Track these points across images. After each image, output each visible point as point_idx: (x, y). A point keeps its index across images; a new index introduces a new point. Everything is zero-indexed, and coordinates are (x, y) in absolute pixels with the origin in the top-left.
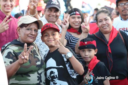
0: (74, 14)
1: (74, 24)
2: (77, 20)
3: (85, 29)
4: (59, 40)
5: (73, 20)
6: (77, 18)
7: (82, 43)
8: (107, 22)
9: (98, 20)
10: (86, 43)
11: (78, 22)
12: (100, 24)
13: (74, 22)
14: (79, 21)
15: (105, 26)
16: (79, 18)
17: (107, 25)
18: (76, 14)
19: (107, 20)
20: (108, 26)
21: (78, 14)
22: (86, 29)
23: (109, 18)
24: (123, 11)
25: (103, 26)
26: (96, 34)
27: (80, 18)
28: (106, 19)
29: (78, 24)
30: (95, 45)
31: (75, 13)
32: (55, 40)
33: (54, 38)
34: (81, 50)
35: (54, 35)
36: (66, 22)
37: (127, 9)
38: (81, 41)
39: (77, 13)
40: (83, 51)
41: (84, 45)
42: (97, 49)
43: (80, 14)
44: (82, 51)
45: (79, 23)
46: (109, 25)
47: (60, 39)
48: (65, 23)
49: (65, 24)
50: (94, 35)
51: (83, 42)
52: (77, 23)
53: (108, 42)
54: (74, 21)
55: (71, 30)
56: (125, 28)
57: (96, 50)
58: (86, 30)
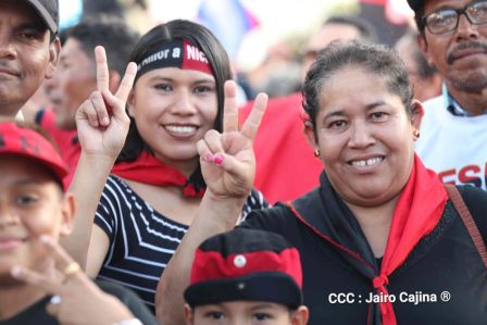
0: (169, 62)
1: (164, 126)
2: (188, 102)
3: (226, 175)
4: (62, 235)
5: (157, 102)
6: (185, 90)
7: (214, 260)
8: (382, 131)
9: (323, 114)
10: (240, 261)
11: (191, 115)
12: (331, 140)
13: (169, 119)
14: (200, 113)
15: (366, 159)
16: (198, 88)
17: (379, 150)
18: (181, 63)
19: (379, 115)
20: (383, 157)
21: (194, 65)
22: (232, 173)
23: (394, 102)
24: (451, 59)
25: (351, 155)
26: (301, 202)
27: (209, 89)
28: (376, 110)
29: (189, 130)
30: (298, 279)
31: (177, 53)
32: (32, 235)
33: (26, 225)
34: (199, 311)
35: (27, 200)
36: (111, 110)
37: (477, 45)
38: (205, 247)
39: (193, 53)
40: (216, 316)
41: (228, 272)
42: (303, 308)
43: (211, 67)
44: (208, 315)
45: (197, 127)
46: (391, 150)
47: (67, 231)
48: (106, 120)
49: (102, 128)
50: (289, 208)
51: (217, 255)
52: (183, 121)
53: (379, 261)
54: (166, 111)
55: (139, 168)
56: (476, 169)
57: (299, 317)
58: (228, 179)
